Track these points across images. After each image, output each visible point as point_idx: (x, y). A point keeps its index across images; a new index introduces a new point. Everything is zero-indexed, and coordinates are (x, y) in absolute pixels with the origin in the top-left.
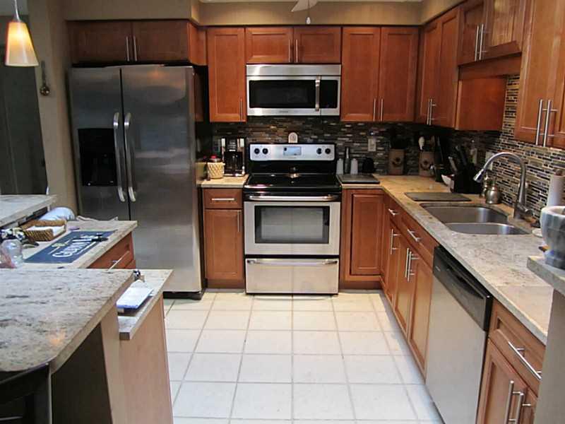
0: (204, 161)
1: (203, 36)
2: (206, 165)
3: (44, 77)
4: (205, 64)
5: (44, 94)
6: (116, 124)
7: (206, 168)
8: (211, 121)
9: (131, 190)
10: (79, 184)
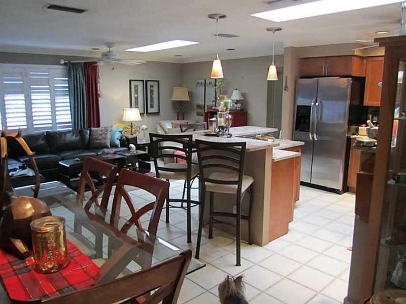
0: (356, 126)
1: (365, 61)
2: (358, 128)
3: (286, 83)
4: (364, 76)
5: (285, 90)
6: (313, 104)
7: (357, 129)
8: (364, 105)
9: (315, 135)
10: (294, 130)
